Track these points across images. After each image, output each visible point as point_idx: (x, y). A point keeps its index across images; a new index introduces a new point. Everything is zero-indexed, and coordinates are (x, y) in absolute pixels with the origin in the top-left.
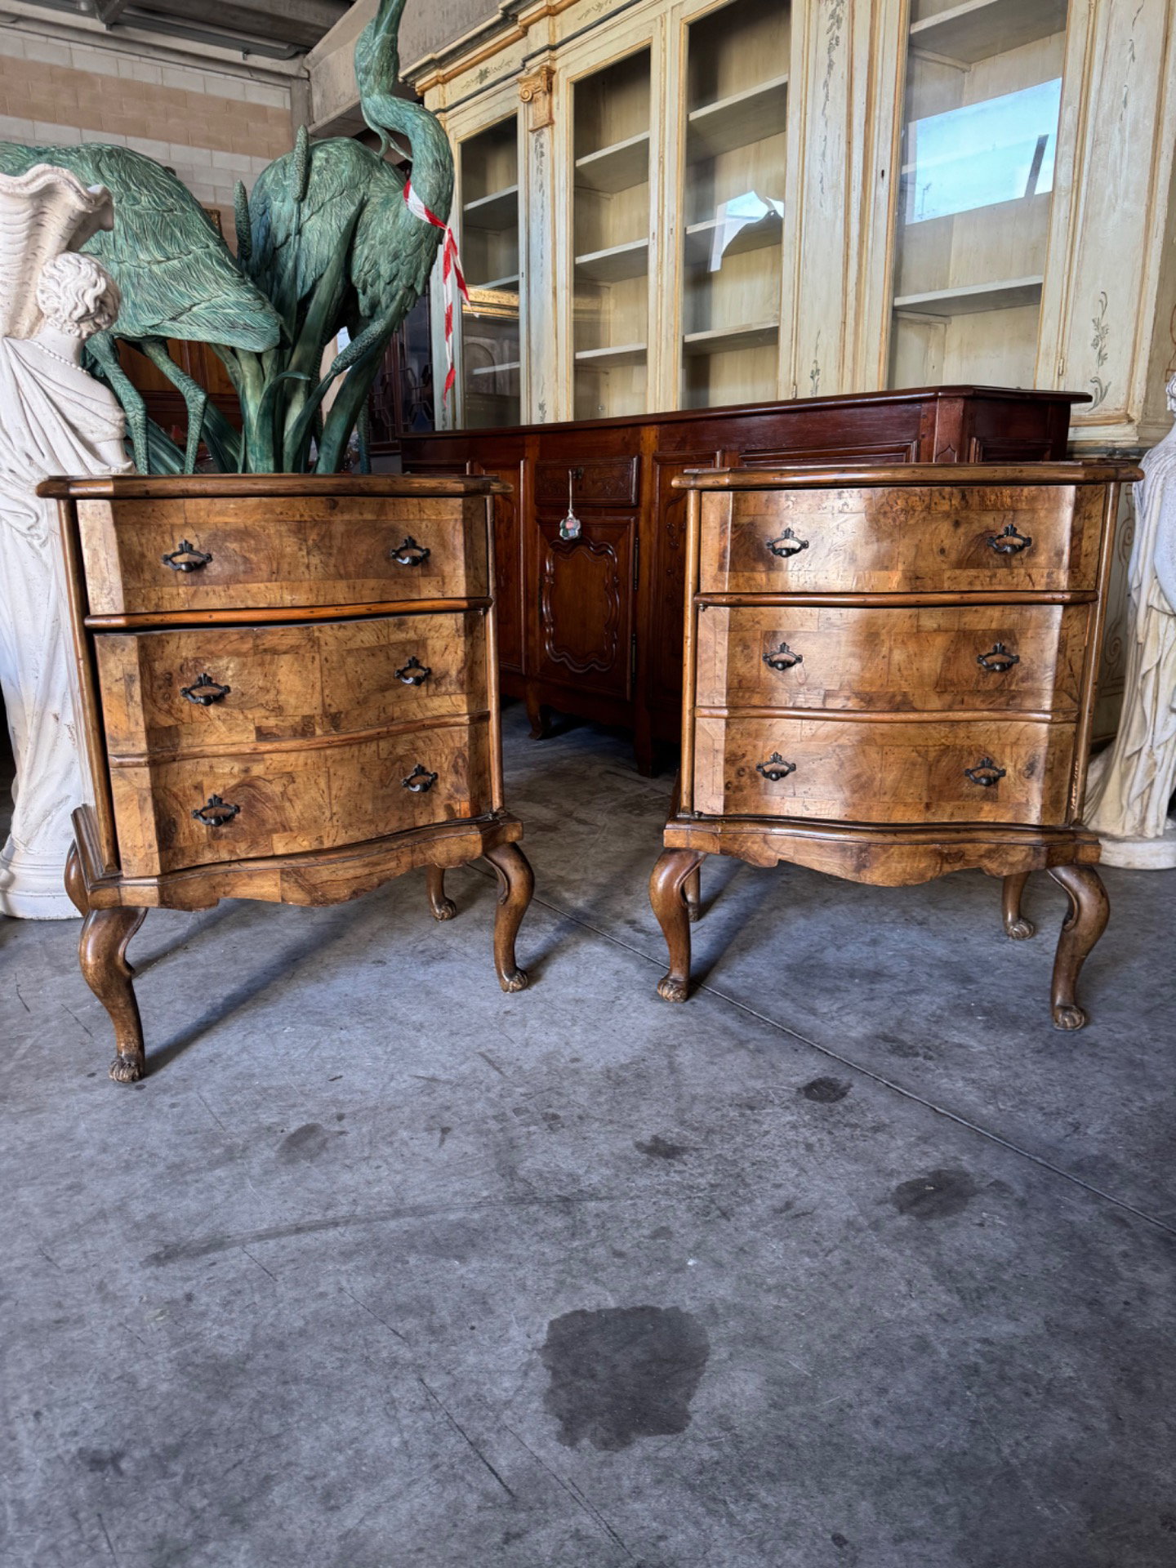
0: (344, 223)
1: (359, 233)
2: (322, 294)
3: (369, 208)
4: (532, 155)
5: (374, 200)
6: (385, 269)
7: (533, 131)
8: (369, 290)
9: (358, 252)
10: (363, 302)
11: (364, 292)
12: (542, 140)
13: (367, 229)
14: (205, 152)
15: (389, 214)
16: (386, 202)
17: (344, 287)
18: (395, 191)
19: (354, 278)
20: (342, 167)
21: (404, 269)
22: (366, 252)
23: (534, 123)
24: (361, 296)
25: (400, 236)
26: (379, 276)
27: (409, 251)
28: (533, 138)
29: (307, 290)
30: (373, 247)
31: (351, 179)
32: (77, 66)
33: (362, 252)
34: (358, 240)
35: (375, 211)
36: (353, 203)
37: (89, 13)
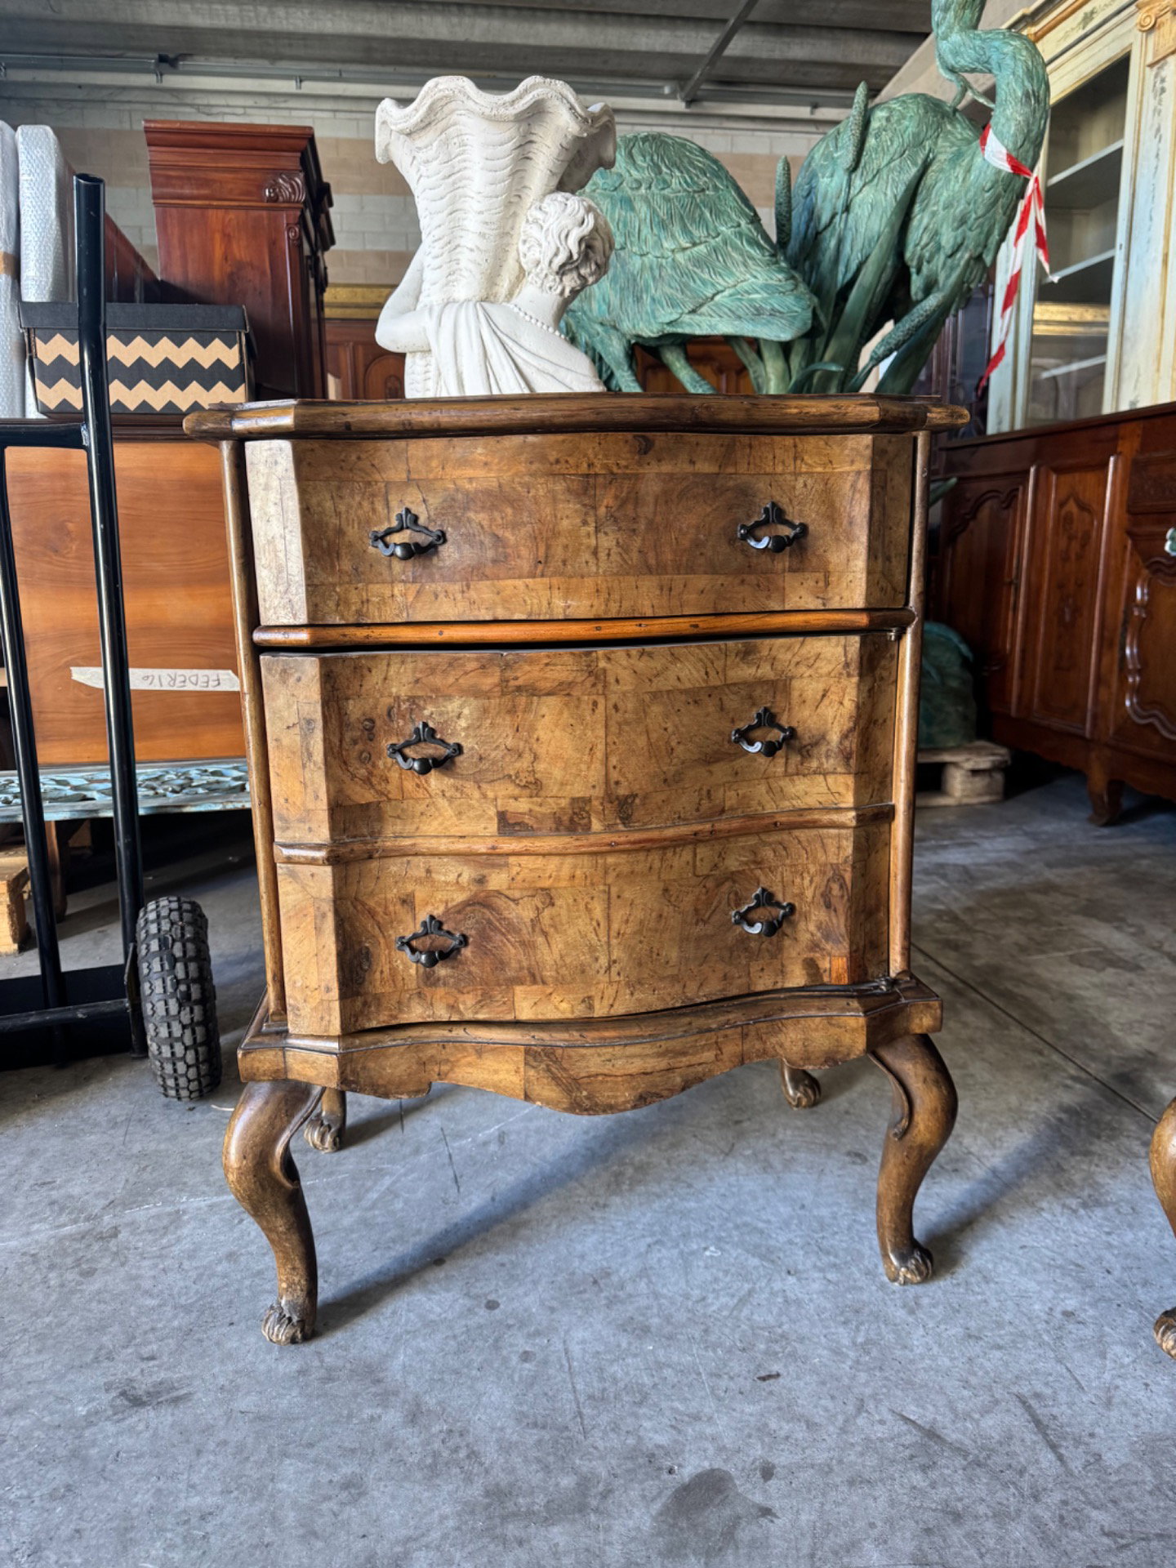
0: (902, 188)
1: (919, 199)
2: (867, 277)
3: (934, 167)
4: (1149, 94)
5: (942, 157)
6: (947, 239)
7: (1151, 66)
8: (925, 269)
9: (915, 223)
10: (916, 283)
11: (919, 271)
12: (1163, 73)
13: (929, 194)
15: (960, 172)
16: (958, 156)
17: (895, 268)
18: (969, 142)
19: (908, 255)
20: (906, 123)
21: (971, 235)
22: (925, 221)
23: (1155, 55)
24: (914, 277)
25: (971, 194)
26: (939, 248)
27: (980, 212)
28: (1150, 74)
29: (849, 275)
30: (934, 214)
31: (916, 135)
33: (921, 220)
34: (917, 208)
35: (941, 170)
36: (914, 164)
37: (672, 96)
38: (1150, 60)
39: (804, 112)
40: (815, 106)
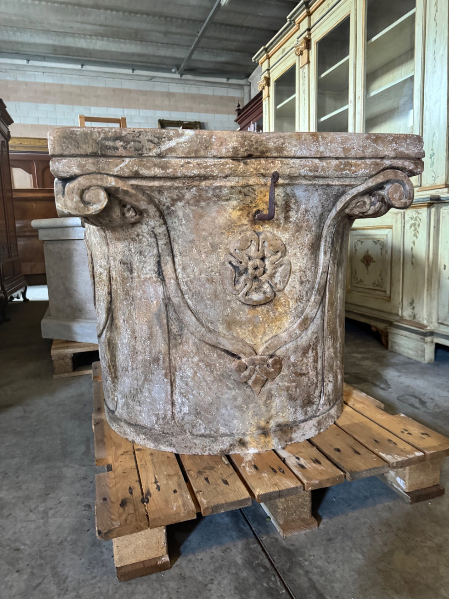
4: (301, 79)
7: (301, 68)
12: (304, 71)
14: (213, 115)
23: (302, 64)
28: (301, 71)
32: (171, 91)
37: (175, 73)
38: (301, 66)
39: (224, 80)
40: (228, 79)
